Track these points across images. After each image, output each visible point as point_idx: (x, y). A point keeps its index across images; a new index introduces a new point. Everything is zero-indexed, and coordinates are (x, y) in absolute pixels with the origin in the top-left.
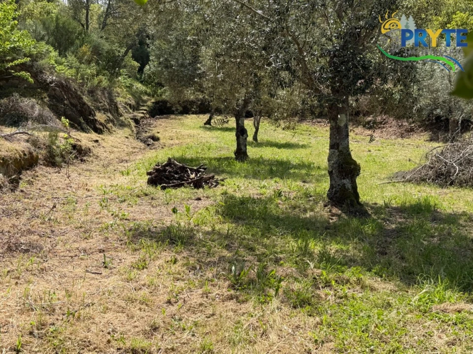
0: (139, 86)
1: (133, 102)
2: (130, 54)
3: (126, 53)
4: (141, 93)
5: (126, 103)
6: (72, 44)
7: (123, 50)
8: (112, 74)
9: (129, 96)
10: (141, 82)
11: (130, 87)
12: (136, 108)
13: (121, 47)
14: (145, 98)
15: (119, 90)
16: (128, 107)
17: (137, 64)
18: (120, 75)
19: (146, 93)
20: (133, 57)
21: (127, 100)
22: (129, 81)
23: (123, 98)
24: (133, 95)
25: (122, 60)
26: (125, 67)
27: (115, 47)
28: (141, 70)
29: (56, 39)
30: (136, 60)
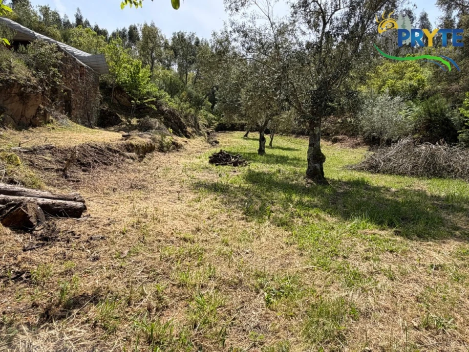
0: (211, 115)
1: (207, 124)
2: (207, 99)
3: (205, 98)
4: (212, 119)
5: (203, 124)
6: (178, 92)
7: (204, 97)
8: (197, 108)
9: (205, 120)
10: (212, 114)
11: (206, 116)
12: (208, 127)
13: (203, 95)
14: (214, 121)
15: (200, 117)
16: (204, 126)
17: (210, 104)
18: (202, 109)
19: (214, 119)
20: (209, 100)
21: (204, 122)
22: (206, 113)
23: (202, 121)
24: (207, 120)
25: (203, 101)
26: (204, 105)
27: (200, 94)
28: (212, 107)
29: (170, 89)
30: (210, 102)
